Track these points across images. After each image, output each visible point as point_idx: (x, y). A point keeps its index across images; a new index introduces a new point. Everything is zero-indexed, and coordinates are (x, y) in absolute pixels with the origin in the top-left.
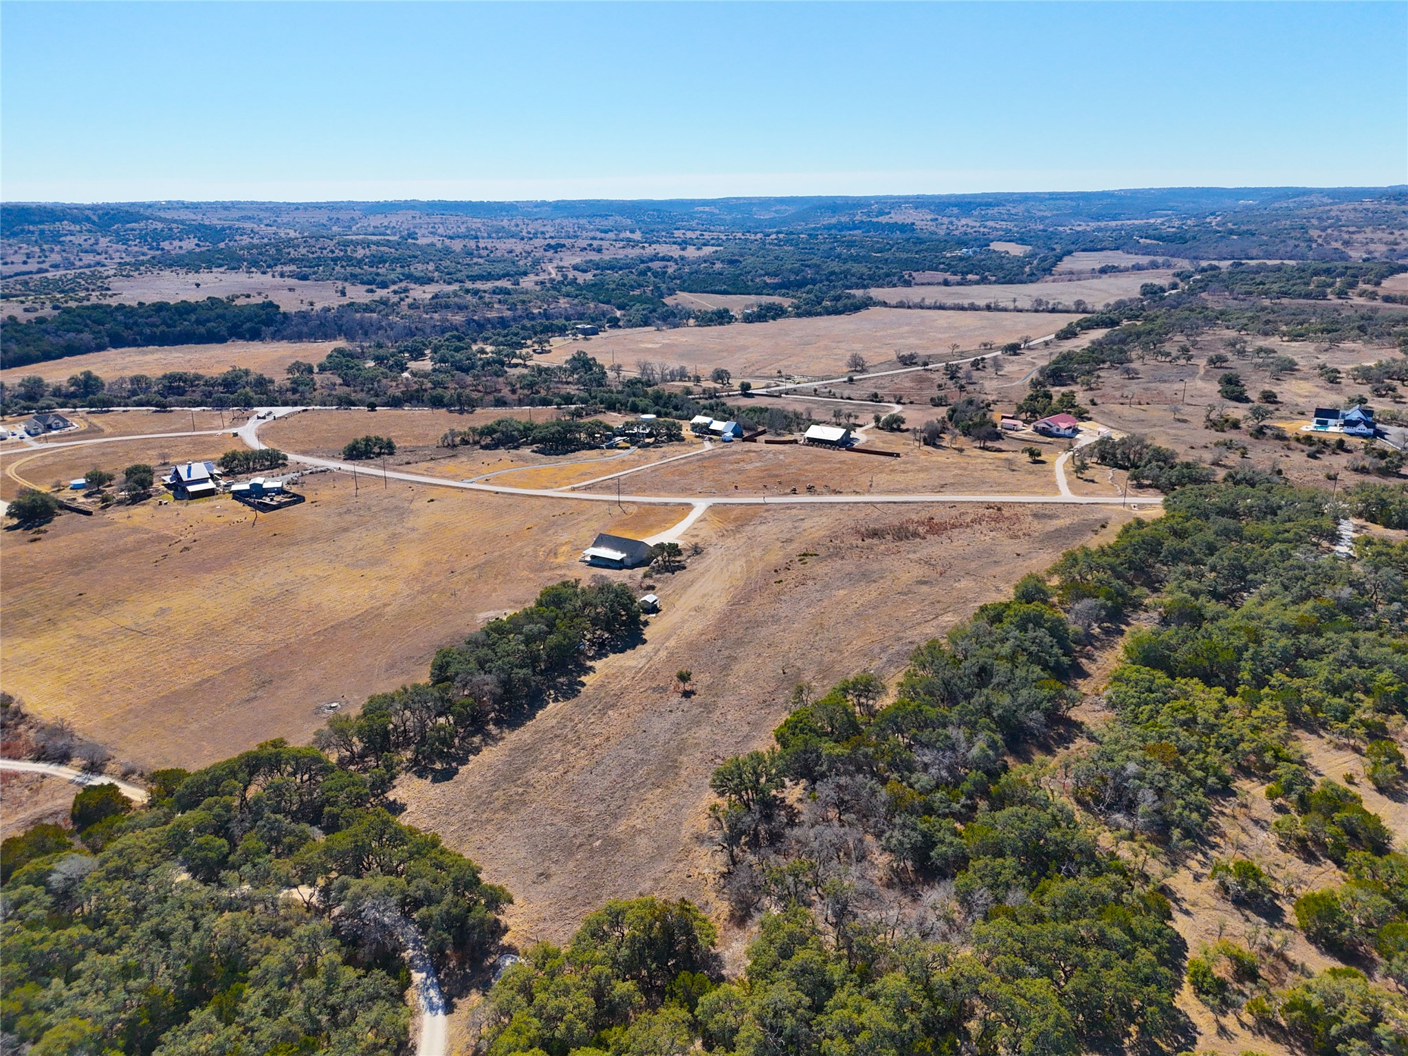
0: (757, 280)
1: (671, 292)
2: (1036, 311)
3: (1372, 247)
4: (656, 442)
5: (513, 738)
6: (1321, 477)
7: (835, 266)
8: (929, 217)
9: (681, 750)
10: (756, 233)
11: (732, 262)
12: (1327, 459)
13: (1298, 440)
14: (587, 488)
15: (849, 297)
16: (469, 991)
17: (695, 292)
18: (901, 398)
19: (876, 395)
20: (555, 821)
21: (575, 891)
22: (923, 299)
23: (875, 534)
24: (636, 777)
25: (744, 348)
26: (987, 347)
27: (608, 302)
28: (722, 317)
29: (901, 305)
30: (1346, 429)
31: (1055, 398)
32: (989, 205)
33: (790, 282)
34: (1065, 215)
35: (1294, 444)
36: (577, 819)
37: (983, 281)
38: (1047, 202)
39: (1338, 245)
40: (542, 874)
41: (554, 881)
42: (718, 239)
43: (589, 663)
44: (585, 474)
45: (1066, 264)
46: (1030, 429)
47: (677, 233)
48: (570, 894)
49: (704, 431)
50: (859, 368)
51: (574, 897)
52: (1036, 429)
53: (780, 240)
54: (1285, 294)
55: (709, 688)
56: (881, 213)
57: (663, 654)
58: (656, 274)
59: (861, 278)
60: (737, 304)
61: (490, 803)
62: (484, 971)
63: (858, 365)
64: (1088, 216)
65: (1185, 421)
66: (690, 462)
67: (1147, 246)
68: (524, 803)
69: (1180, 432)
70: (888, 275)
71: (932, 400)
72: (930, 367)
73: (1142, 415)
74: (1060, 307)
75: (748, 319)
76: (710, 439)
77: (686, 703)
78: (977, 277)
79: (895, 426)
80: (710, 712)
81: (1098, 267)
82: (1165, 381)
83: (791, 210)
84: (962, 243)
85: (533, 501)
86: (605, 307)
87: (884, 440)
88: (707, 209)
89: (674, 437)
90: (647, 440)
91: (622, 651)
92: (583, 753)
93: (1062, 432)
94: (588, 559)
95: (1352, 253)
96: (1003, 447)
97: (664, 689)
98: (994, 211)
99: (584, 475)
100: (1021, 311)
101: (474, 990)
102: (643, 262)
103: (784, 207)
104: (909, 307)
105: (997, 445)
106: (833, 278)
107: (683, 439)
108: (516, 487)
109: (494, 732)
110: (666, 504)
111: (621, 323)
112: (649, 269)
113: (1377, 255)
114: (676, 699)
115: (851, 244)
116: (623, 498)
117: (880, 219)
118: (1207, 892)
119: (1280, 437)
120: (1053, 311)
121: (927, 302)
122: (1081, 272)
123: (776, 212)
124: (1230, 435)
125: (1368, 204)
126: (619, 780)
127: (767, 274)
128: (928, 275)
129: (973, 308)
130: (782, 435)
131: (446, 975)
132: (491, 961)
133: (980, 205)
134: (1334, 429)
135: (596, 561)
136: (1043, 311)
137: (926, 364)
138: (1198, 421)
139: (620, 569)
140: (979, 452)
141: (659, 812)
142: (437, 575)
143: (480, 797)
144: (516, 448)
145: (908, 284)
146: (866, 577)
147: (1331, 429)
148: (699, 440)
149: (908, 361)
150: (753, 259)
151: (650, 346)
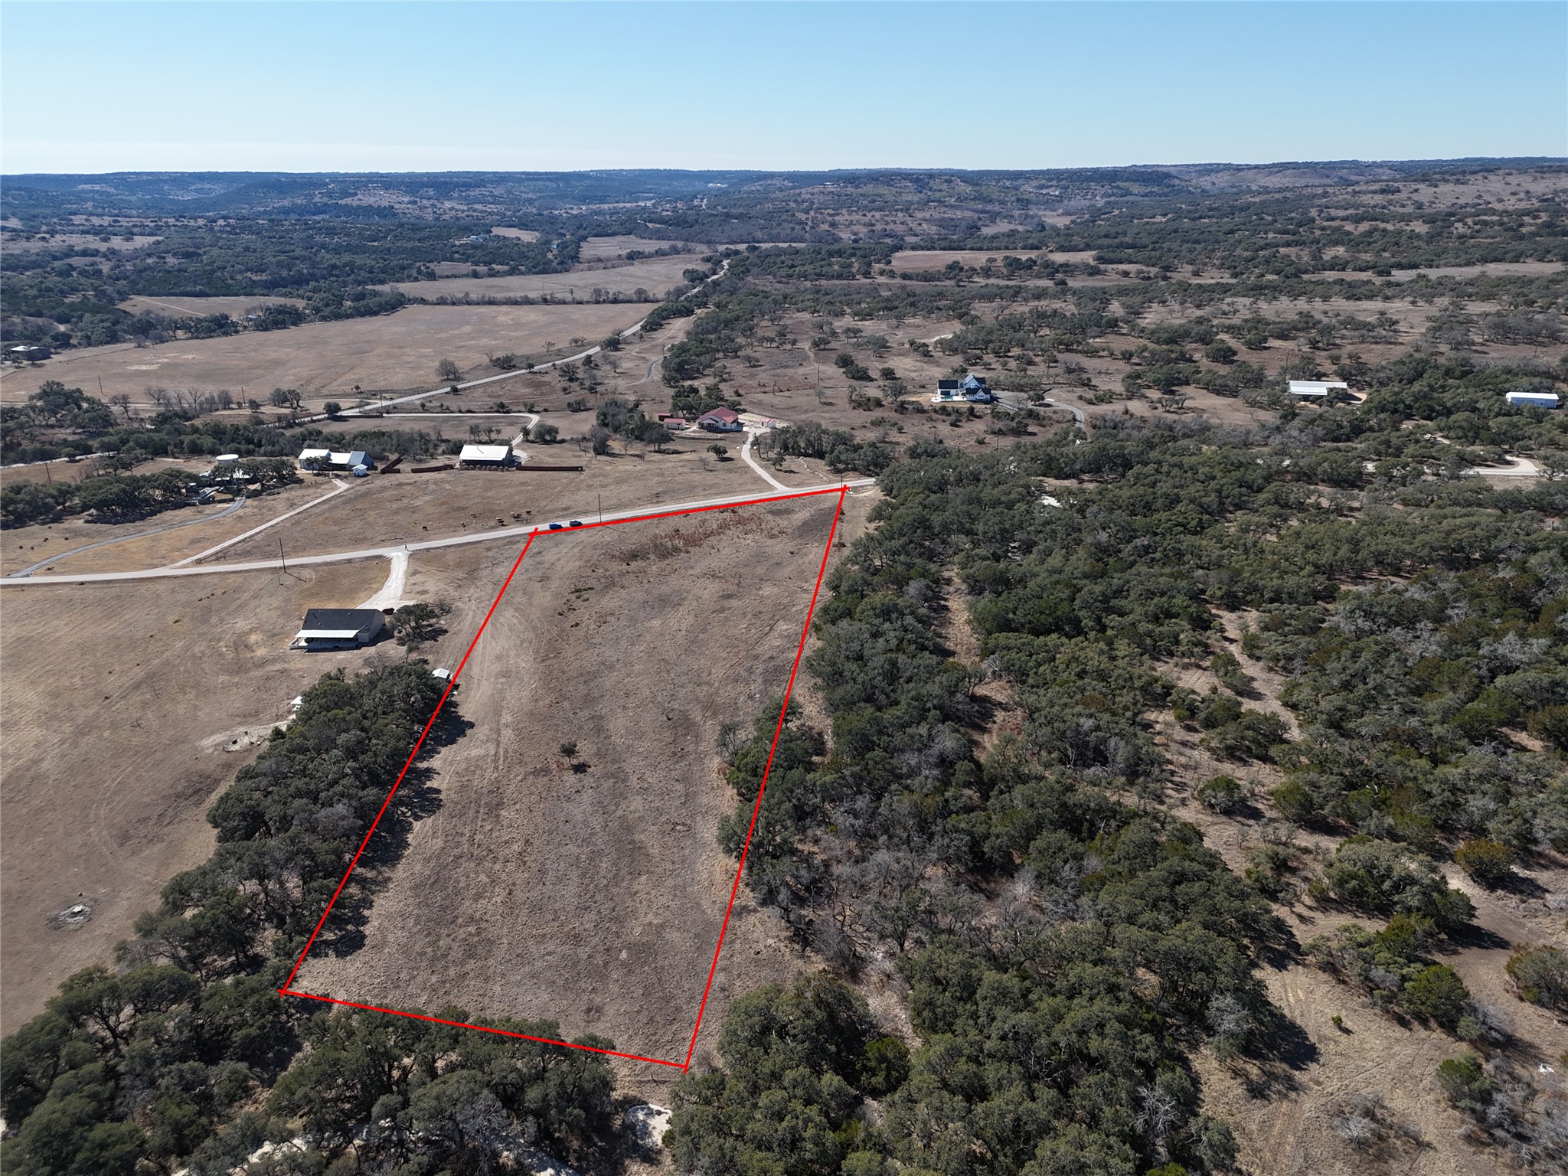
0: (239, 277)
1: (123, 296)
2: (598, 302)
3: (855, 228)
4: (264, 488)
5: (400, 873)
6: (972, 443)
7: (327, 258)
8: (406, 199)
9: (629, 829)
10: (195, 219)
11: (187, 255)
12: (967, 427)
13: (935, 411)
14: (220, 557)
15: (375, 294)
16: (622, 1164)
17: (157, 295)
18: (532, 406)
19: (502, 406)
20: (551, 948)
21: (645, 1013)
22: (467, 294)
23: (634, 556)
24: (602, 872)
25: (278, 363)
26: (579, 344)
27: (40, 315)
28: (221, 326)
29: (442, 302)
30: (970, 397)
31: (703, 392)
32: (468, 186)
33: (283, 279)
34: (551, 197)
35: (935, 416)
36: (577, 939)
37: (513, 272)
38: (526, 183)
39: (826, 227)
40: (589, 1010)
41: (610, 1010)
42: (143, 226)
43: (423, 765)
44: (199, 541)
45: (589, 249)
46: (695, 427)
47: (78, 220)
48: (643, 1018)
49: (323, 467)
50: (451, 376)
51: (651, 1021)
52: (702, 426)
53: (234, 227)
54: (820, 276)
55: (598, 754)
56: (345, 194)
57: (507, 734)
58: (83, 273)
59: (371, 272)
60: (235, 307)
61: (444, 956)
62: (619, 1136)
63: (450, 373)
64: (574, 198)
65: (831, 404)
66: (336, 507)
67: (658, 231)
68: (491, 943)
69: (834, 415)
70: (403, 268)
71: (569, 405)
72: (536, 368)
73: (791, 402)
74: (621, 297)
75: (262, 326)
76: (338, 476)
77: (587, 780)
78: (506, 268)
79: (548, 438)
80: (623, 781)
81: (624, 253)
82: (787, 367)
83: (218, 190)
84: (467, 230)
85: (151, 586)
86: (40, 321)
87: (546, 454)
88: (97, 187)
89: (287, 479)
90: (252, 487)
91: (453, 742)
92: (511, 866)
93: (729, 426)
94: (303, 644)
95: (842, 235)
96: (679, 448)
97: (545, 771)
98: (476, 192)
99: (196, 542)
100: (581, 303)
101: (627, 1162)
102: (55, 258)
103: (207, 186)
104: (454, 304)
105: (670, 446)
106: (336, 272)
107: (300, 481)
108: (105, 571)
109: (369, 875)
110: (349, 561)
111: (74, 341)
112: (72, 268)
113: (861, 236)
114: (571, 778)
115: (331, 232)
116: (289, 562)
117: (348, 201)
118: (1198, 812)
119: (920, 410)
120: (615, 301)
121: (473, 296)
122: (608, 259)
123: (196, 191)
124: (878, 413)
125: (830, 187)
126: (587, 881)
127: (250, 270)
128: (445, 267)
129: (527, 302)
130: (425, 461)
131: (578, 1159)
132: (619, 1122)
133: (457, 185)
134: (958, 398)
135: (314, 645)
136: (604, 302)
137: (531, 366)
138: (843, 403)
139: (358, 647)
140: (658, 456)
141: (663, 900)
142: (85, 706)
143: (423, 954)
144: (57, 519)
145: (432, 276)
146: (665, 603)
147: (955, 398)
148: (320, 479)
149: (506, 364)
150: (215, 252)
151: (144, 368)
